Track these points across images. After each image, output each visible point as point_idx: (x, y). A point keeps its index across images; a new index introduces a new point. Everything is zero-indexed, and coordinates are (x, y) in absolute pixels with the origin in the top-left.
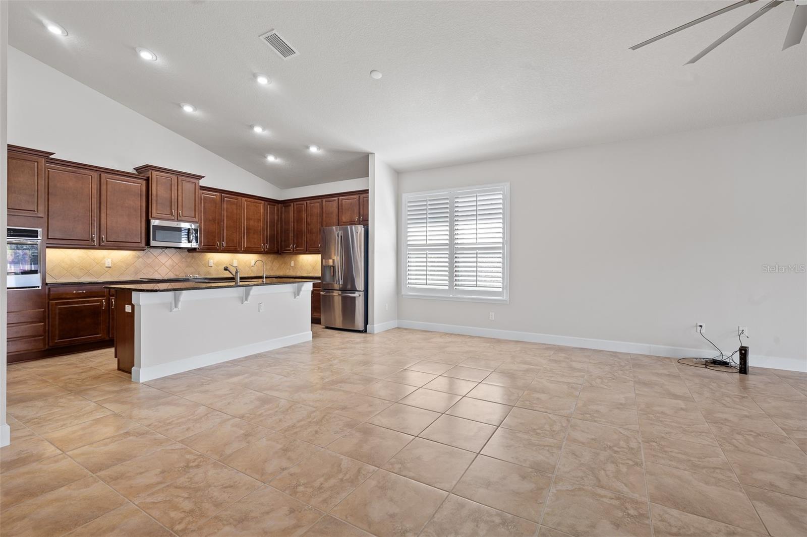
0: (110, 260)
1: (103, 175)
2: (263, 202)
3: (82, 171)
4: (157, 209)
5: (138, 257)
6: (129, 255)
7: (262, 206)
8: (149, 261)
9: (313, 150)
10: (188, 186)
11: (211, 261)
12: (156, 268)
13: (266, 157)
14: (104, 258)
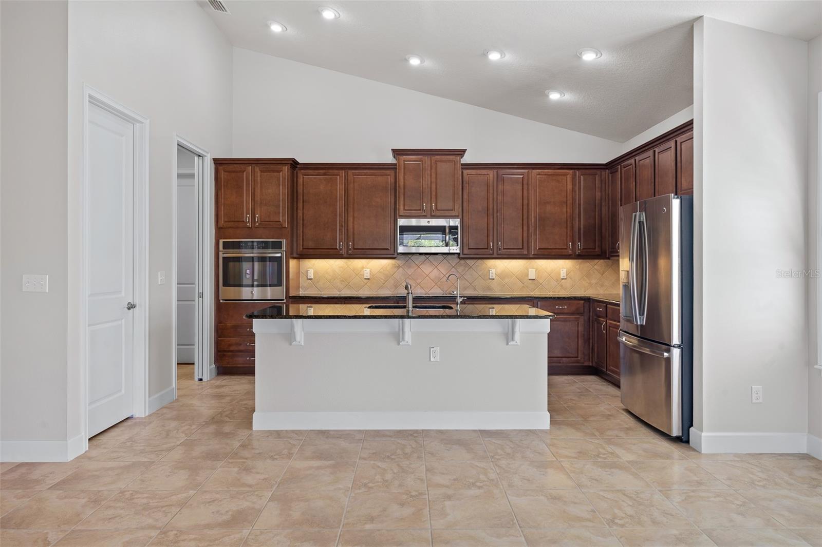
0: (368, 270)
1: (350, 172)
2: (571, 172)
3: (331, 171)
4: (404, 205)
5: (398, 267)
6: (388, 265)
7: (569, 178)
8: (410, 271)
9: (589, 57)
10: (444, 168)
11: (493, 271)
12: (418, 281)
13: (548, 96)
14: (363, 268)
